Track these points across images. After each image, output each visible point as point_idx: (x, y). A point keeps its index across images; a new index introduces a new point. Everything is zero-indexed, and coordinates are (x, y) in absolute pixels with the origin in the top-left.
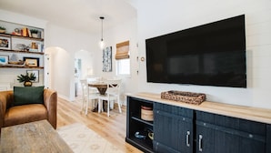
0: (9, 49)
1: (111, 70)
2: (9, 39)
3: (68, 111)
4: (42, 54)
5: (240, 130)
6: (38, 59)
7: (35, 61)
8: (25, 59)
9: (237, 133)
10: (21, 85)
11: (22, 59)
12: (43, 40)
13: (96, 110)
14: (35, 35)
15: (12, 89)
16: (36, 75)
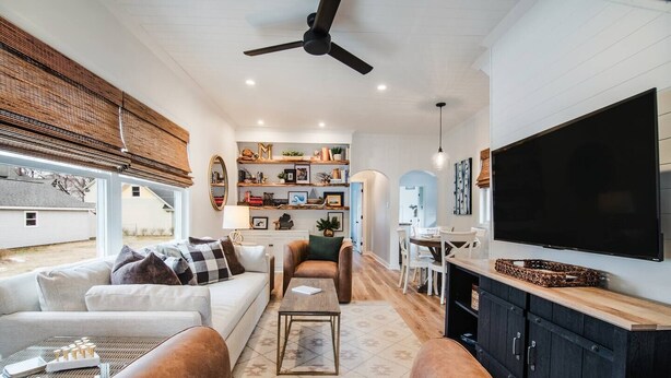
0: (307, 182)
1: (470, 212)
2: (307, 167)
3: (380, 284)
4: (346, 185)
5: (583, 336)
6: (342, 194)
7: (338, 198)
8: (326, 194)
9: (577, 340)
10: (320, 234)
11: (322, 196)
12: (347, 164)
13: (423, 289)
14: (337, 157)
15: (308, 239)
16: (339, 220)
